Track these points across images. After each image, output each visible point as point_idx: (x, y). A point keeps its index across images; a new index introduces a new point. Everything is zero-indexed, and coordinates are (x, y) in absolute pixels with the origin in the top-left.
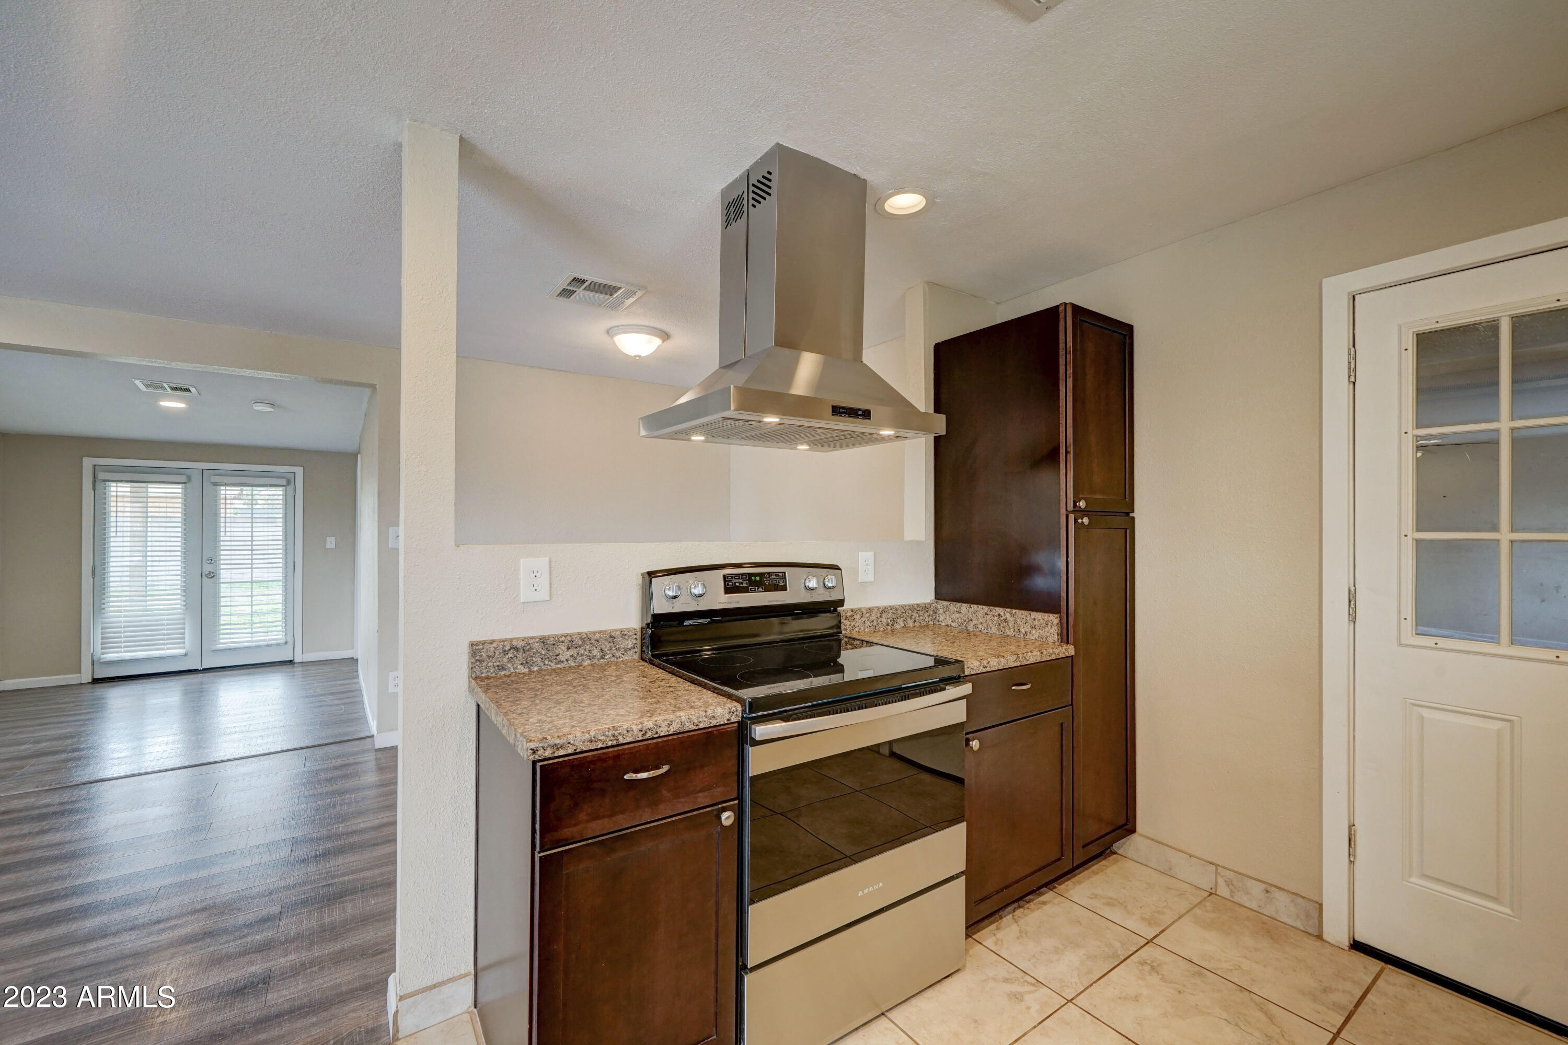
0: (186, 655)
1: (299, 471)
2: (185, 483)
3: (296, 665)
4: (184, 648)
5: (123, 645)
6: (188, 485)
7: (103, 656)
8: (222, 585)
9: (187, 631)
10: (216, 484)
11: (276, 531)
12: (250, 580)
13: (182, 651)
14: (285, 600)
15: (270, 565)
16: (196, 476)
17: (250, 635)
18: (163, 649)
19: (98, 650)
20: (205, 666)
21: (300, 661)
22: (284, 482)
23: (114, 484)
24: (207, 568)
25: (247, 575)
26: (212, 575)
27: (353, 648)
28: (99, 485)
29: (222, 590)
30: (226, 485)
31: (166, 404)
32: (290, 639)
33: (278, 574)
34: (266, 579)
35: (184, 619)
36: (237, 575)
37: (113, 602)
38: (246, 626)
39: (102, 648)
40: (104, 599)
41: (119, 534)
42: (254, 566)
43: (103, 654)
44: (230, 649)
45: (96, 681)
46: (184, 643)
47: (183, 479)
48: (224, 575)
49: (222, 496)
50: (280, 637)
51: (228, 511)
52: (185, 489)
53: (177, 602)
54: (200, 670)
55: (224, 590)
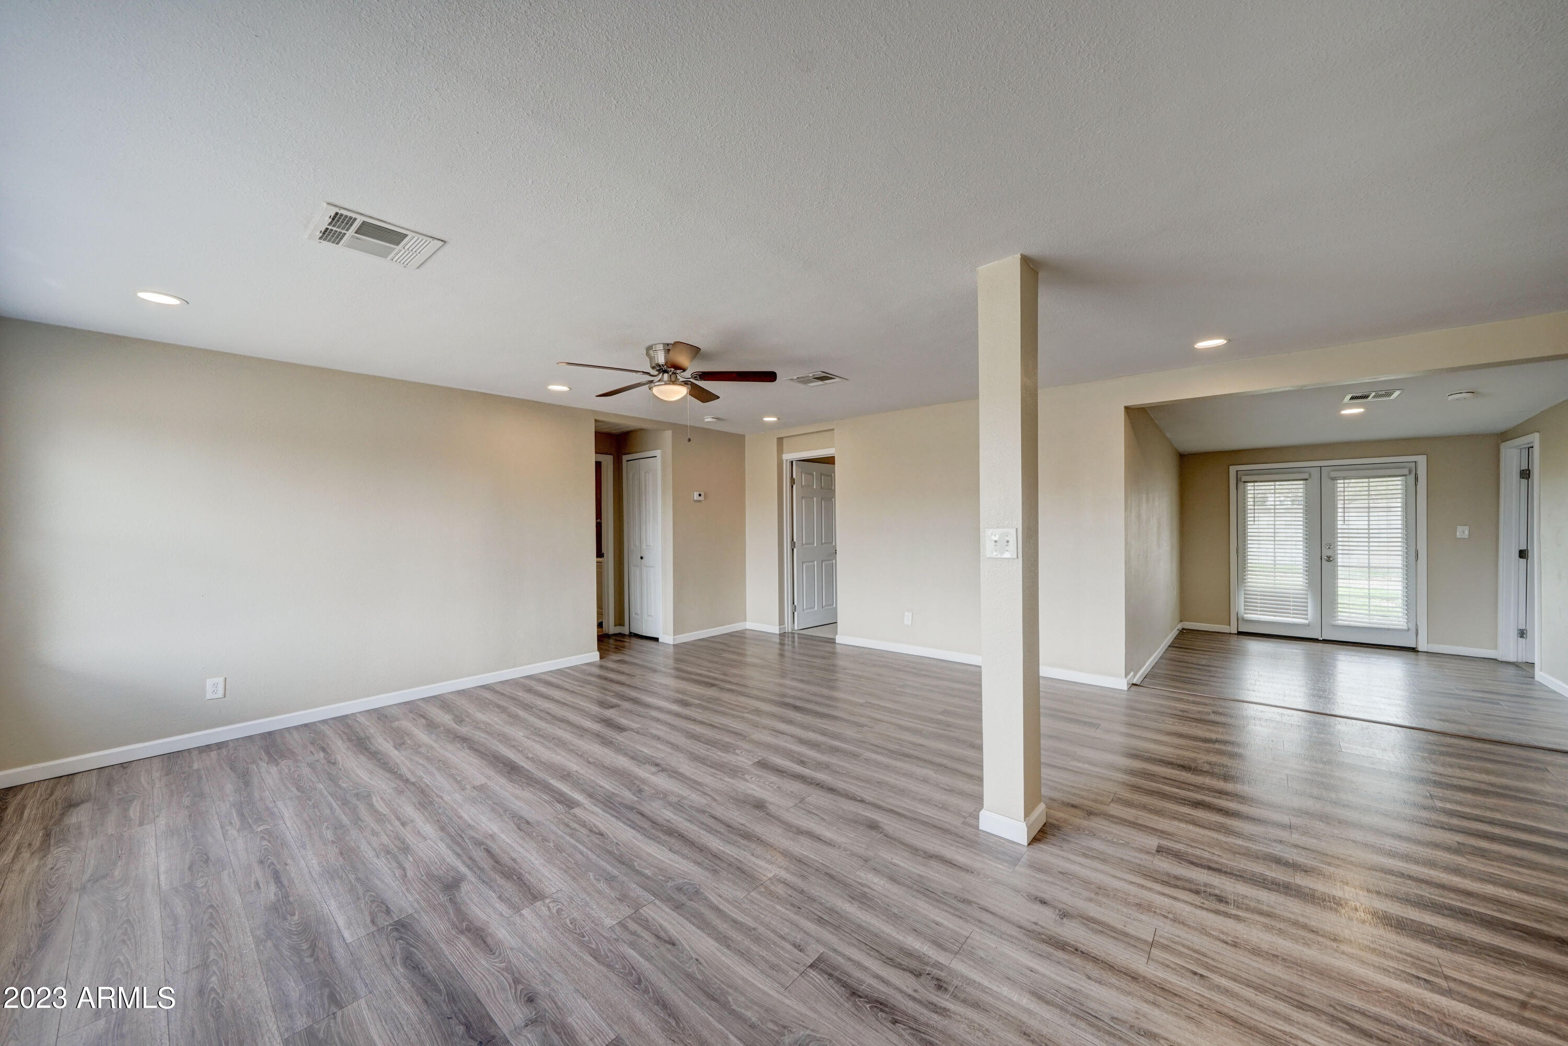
0: (1308, 625)
1: (1422, 460)
3: (1420, 653)
4: (1307, 619)
5: (1259, 609)
7: (1245, 616)
8: (1339, 568)
9: (1309, 604)
10: (1334, 479)
11: (1396, 520)
12: (1367, 565)
13: (1307, 622)
14: (1407, 587)
15: (1389, 553)
16: (1315, 473)
17: (1369, 617)
18: (1289, 617)
19: (1242, 611)
20: (1325, 637)
21: (1425, 650)
22: (1406, 471)
23: (1252, 484)
24: (1326, 553)
25: (1363, 560)
26: (1329, 559)
27: (1495, 648)
28: (1241, 485)
29: (1339, 572)
30: (1345, 478)
31: (1347, 412)
32: (1412, 627)
33: (1397, 561)
34: (1386, 565)
35: (1307, 594)
36: (1353, 560)
37: (1251, 575)
38: (1364, 607)
39: (1245, 609)
40: (1245, 572)
41: (1256, 523)
42: (1371, 553)
43: (1245, 613)
44: (1349, 627)
45: (1240, 633)
46: (1306, 615)
47: (1306, 476)
48: (1341, 560)
49: (1339, 489)
50: (1401, 623)
52: (1306, 485)
53: (1299, 579)
54: (1320, 640)
55: (1341, 572)
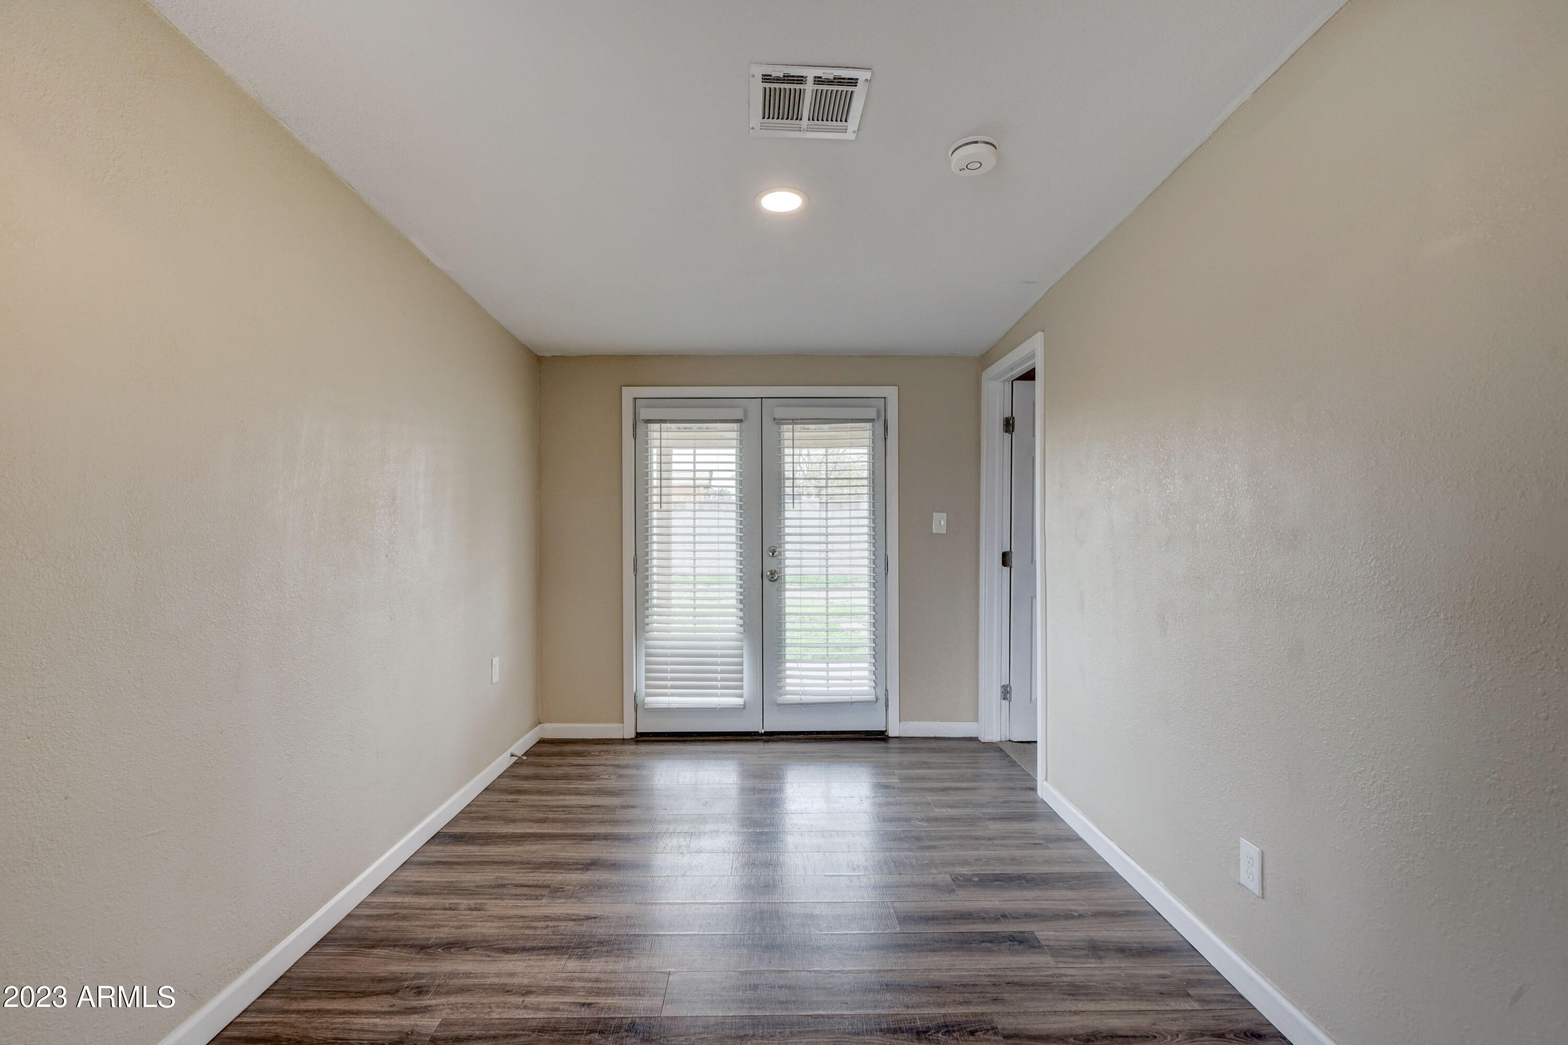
0: (745, 707)
1: (891, 392)
2: (739, 421)
3: (889, 742)
4: (741, 696)
5: (674, 683)
6: (744, 425)
7: (648, 699)
8: (789, 594)
9: (746, 667)
10: (779, 422)
13: (739, 701)
16: (754, 409)
17: (825, 682)
18: (716, 695)
19: (643, 690)
20: (768, 728)
21: (897, 735)
22: (871, 414)
23: (656, 426)
24: (769, 564)
26: (775, 576)
27: (976, 719)
28: (641, 429)
29: (788, 603)
30: (794, 421)
32: (881, 694)
35: (741, 648)
37: (658, 614)
38: (821, 666)
39: (647, 687)
40: (647, 609)
43: (648, 695)
44: (801, 704)
45: (642, 738)
46: (741, 688)
47: (738, 413)
48: (790, 577)
49: (786, 442)
50: (866, 688)
51: (797, 467)
52: (741, 431)
53: (730, 618)
54: (762, 735)
